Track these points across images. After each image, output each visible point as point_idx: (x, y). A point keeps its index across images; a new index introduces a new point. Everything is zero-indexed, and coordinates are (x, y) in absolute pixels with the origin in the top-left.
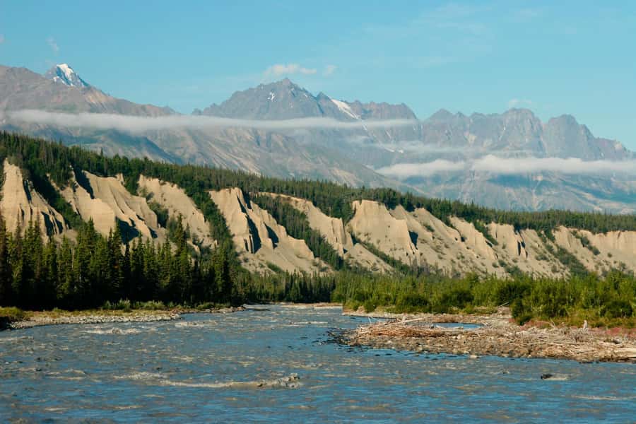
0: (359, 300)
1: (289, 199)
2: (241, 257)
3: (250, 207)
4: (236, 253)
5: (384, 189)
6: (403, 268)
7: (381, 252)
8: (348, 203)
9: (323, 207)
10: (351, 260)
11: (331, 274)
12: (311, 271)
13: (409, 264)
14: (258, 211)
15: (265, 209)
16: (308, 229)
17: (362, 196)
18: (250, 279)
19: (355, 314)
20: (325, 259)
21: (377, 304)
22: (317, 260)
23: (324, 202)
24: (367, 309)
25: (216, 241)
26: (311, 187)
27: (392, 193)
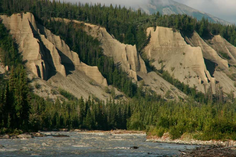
0: (164, 126)
1: (82, 25)
2: (33, 84)
3: (43, 33)
4: (28, 79)
5: (179, 16)
6: (198, 96)
7: (175, 80)
8: (142, 29)
9: (116, 34)
10: (144, 87)
11: (124, 101)
12: (104, 98)
13: (203, 92)
14: (51, 37)
15: (57, 35)
16: (101, 55)
17: (156, 23)
18: (44, 105)
19: (160, 140)
20: (119, 86)
21: (183, 131)
22: (110, 87)
23: (118, 28)
24: (174, 135)
25: (7, 67)
26: (105, 13)
27: (187, 19)
